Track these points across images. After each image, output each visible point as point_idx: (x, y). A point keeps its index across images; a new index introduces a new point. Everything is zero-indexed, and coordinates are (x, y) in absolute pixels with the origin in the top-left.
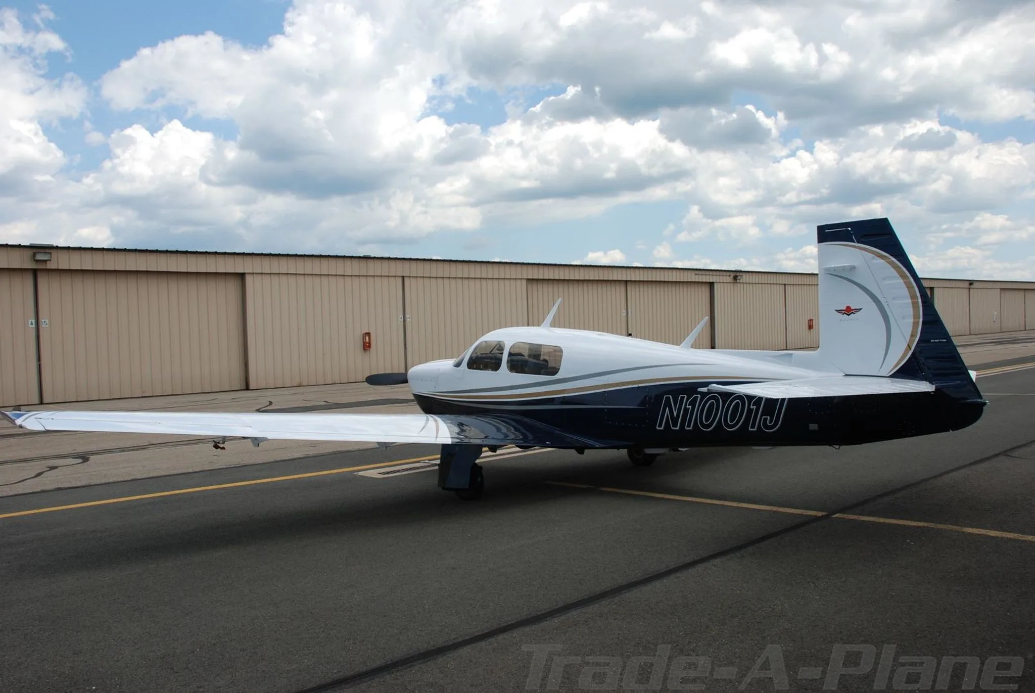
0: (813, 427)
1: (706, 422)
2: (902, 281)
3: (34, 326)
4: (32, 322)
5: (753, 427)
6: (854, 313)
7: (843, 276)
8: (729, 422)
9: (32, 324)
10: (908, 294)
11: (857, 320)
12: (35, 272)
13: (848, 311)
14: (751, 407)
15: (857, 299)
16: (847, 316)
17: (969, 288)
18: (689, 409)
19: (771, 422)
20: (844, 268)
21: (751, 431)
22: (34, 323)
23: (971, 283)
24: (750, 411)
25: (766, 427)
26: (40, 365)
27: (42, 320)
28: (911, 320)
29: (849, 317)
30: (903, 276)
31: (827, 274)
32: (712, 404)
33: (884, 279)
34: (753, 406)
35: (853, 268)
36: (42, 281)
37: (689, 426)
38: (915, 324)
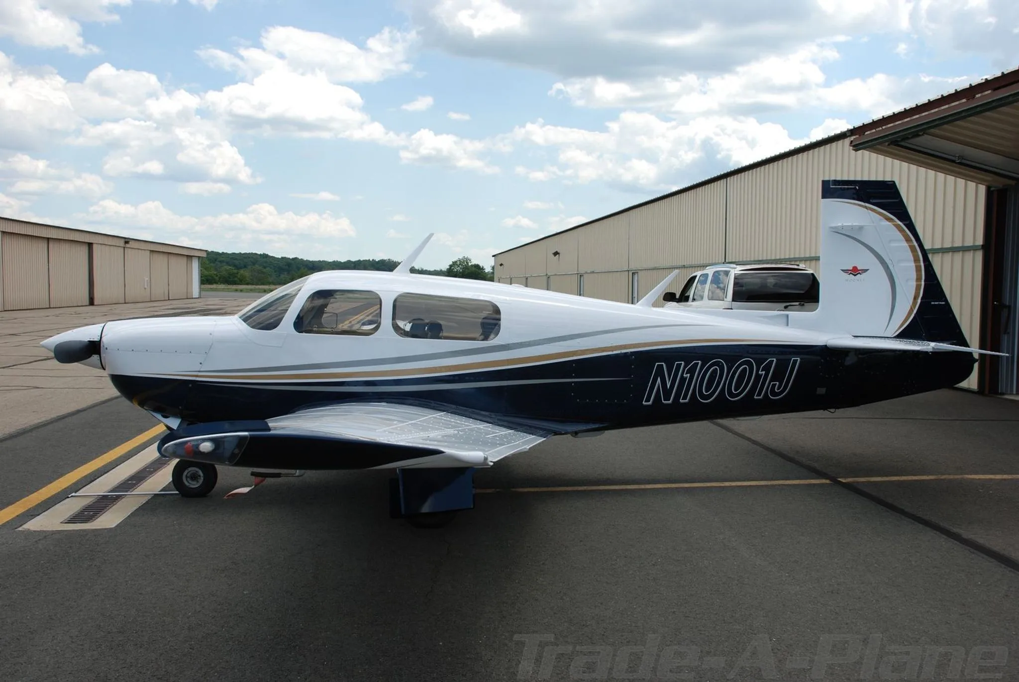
0: (821, 391)
1: (706, 392)
2: (907, 245)
5: (759, 395)
6: (861, 274)
7: (851, 235)
8: (734, 392)
10: (912, 258)
11: (863, 280)
13: (855, 271)
14: (760, 372)
15: (864, 260)
16: (853, 276)
17: (124, 248)
18: (687, 378)
19: (779, 388)
20: (852, 228)
21: (757, 400)
23: (127, 241)
24: (758, 376)
25: (774, 393)
28: (914, 283)
29: (856, 277)
30: (908, 240)
31: (832, 231)
32: (715, 371)
33: (890, 241)
34: (761, 371)
35: (861, 228)
37: (685, 398)
38: (918, 288)
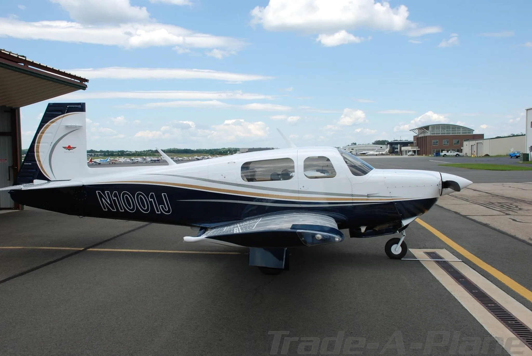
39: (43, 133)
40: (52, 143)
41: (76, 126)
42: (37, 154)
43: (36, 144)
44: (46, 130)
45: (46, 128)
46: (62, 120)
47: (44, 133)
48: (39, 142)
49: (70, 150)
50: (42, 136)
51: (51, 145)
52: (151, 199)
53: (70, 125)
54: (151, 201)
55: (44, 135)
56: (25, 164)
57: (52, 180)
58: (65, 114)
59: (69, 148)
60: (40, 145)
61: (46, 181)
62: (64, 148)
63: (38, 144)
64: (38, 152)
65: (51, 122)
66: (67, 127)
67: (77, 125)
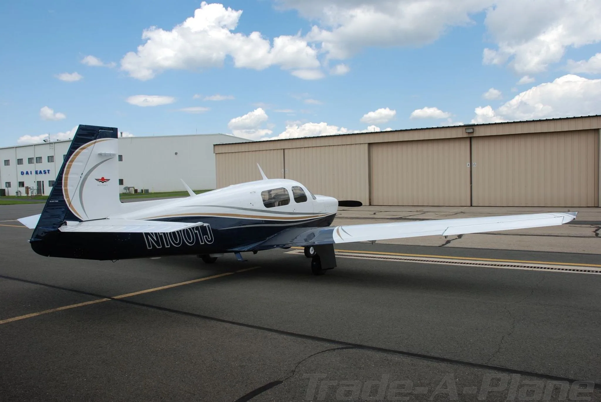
3: (469, 166)
4: (468, 164)
9: (468, 165)
12: (471, 138)
22: (469, 164)
26: (471, 186)
27: (473, 163)
36: (474, 142)
39: (72, 161)
40: (82, 174)
41: (110, 155)
42: (66, 188)
43: (64, 176)
44: (75, 158)
45: (77, 155)
46: (94, 146)
47: (74, 162)
48: (67, 174)
49: (104, 182)
50: (71, 165)
51: (81, 177)
52: (196, 231)
53: (104, 152)
54: (197, 233)
55: (74, 163)
56: (50, 201)
57: (83, 220)
58: (98, 140)
59: (103, 180)
60: (69, 176)
61: (77, 223)
62: (97, 180)
63: (67, 176)
64: (66, 185)
65: (82, 148)
66: (100, 155)
67: (111, 153)
